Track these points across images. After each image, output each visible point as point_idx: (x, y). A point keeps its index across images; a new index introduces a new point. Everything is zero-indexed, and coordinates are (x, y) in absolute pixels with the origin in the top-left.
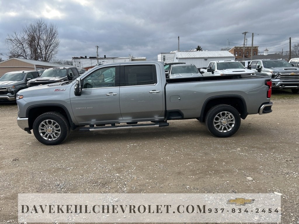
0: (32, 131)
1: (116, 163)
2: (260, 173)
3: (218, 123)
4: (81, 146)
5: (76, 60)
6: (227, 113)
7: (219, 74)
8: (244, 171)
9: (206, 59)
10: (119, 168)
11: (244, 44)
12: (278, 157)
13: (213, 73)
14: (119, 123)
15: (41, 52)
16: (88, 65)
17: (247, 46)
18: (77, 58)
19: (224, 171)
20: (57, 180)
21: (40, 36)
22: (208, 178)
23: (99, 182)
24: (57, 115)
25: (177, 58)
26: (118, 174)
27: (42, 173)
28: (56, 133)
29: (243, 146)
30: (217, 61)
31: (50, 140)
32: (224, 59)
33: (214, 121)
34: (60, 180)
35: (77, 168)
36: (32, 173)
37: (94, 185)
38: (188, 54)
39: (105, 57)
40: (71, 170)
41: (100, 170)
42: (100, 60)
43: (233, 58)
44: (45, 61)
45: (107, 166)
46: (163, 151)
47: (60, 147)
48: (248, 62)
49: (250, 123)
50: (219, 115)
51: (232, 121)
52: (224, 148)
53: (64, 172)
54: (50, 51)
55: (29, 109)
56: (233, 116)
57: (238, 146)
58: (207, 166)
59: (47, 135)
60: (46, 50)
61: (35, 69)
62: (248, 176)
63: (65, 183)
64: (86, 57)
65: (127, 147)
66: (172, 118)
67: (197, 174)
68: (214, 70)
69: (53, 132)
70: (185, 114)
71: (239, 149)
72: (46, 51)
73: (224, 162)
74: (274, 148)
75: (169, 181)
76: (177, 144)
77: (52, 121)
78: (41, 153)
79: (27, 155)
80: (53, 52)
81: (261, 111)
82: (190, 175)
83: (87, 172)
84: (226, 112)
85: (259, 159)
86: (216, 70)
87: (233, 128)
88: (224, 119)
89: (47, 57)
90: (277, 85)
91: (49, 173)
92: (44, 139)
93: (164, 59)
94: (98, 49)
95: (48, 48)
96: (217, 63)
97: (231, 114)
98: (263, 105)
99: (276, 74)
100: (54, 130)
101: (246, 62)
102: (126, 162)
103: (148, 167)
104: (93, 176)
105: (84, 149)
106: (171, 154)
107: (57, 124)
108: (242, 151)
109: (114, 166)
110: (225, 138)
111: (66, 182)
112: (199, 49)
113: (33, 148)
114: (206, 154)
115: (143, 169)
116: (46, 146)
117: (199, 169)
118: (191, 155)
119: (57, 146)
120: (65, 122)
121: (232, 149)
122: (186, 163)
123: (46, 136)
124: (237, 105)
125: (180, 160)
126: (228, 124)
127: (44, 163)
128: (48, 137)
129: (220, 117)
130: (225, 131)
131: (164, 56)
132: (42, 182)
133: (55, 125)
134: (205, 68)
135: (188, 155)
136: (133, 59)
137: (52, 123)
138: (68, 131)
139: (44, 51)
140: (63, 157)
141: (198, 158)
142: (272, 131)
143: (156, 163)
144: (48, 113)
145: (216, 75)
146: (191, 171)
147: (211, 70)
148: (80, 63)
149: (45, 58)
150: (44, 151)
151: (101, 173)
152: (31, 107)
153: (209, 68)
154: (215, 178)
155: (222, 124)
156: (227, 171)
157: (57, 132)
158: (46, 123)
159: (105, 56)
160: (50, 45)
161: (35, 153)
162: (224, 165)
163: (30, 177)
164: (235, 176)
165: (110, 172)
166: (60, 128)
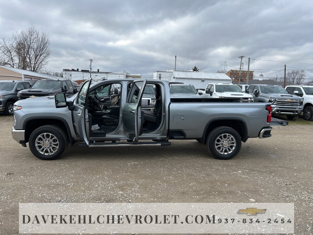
0: (27, 144)
1: (118, 181)
2: (262, 196)
3: (219, 144)
4: (80, 162)
5: (67, 72)
6: (229, 136)
7: (218, 96)
8: (246, 193)
9: (203, 80)
10: (122, 186)
11: (240, 68)
12: (278, 180)
13: (211, 95)
14: (120, 141)
15: (30, 61)
16: (80, 78)
17: (244, 70)
18: (68, 70)
19: (227, 192)
20: (57, 195)
21: (30, 44)
22: (212, 198)
23: (103, 199)
24: (56, 129)
25: (174, 78)
26: (121, 192)
27: (40, 188)
28: (53, 148)
29: (244, 169)
30: (216, 84)
31: (46, 154)
32: (222, 81)
33: (216, 142)
34: (61, 196)
35: (77, 184)
36: (30, 188)
37: (97, 202)
38: (186, 74)
39: (98, 72)
40: (71, 186)
41: (102, 187)
42: (93, 74)
43: (230, 82)
44: (34, 71)
45: (109, 184)
46: (165, 171)
47: (57, 162)
48: (246, 86)
49: (248, 146)
50: (221, 137)
51: (233, 143)
52: (225, 170)
53: (64, 188)
54: (40, 61)
55: (27, 121)
56: (234, 138)
57: (239, 169)
58: (210, 187)
59: (43, 149)
60: (36, 59)
61: (23, 79)
62: (250, 198)
63: (66, 199)
64: (78, 70)
65: (128, 165)
66: (175, 137)
67: (201, 194)
68: (213, 93)
69: (50, 146)
70: (188, 134)
71: (241, 172)
72: (35, 61)
73: (226, 183)
74: (274, 172)
75: (174, 201)
76: (178, 164)
77: (50, 134)
78: (37, 168)
79: (22, 170)
80: (43, 63)
81: (261, 135)
82: (195, 195)
83: (88, 188)
84: (227, 134)
85: (260, 182)
86: (215, 92)
87: (234, 151)
88: (226, 141)
89: (36, 67)
90: (273, 111)
91: (48, 189)
92: (40, 153)
93: (160, 78)
94: (91, 62)
95: (38, 57)
96: (216, 85)
97: (232, 136)
98: (263, 130)
99: (273, 100)
100: (52, 144)
101: (244, 86)
102: (128, 180)
103: (151, 186)
104: (96, 193)
105: (83, 166)
106: (173, 174)
107: (55, 138)
108: (243, 174)
109: (116, 183)
110: (226, 161)
111: (68, 198)
112: (195, 70)
113: (27, 162)
114: (208, 175)
115: (146, 188)
116: (42, 161)
117: (202, 190)
118: (193, 176)
119: (53, 161)
120: (64, 136)
121: (233, 171)
122: (189, 184)
123: (42, 151)
124: (238, 128)
125: (183, 181)
126: (229, 146)
127: (41, 178)
128: (44, 151)
129: (222, 139)
130: (226, 153)
131: (160, 75)
132: (41, 197)
133: (53, 138)
134: (204, 90)
135: (191, 175)
136: (128, 75)
137: (50, 136)
138: (66, 146)
139: (33, 60)
140: (61, 173)
141: (201, 179)
142: (271, 155)
143: (159, 182)
144: (46, 126)
145: (215, 98)
146: (194, 191)
147: (209, 92)
148: (71, 75)
149: (34, 68)
150: (40, 166)
151: (104, 190)
152: (29, 119)
153: (208, 90)
154: (219, 199)
155: (223, 146)
156: (230, 193)
157: (55, 146)
158: (43, 136)
159: (98, 70)
160: (41, 55)
161: (30, 168)
162: (226, 186)
163: (28, 192)
164: (238, 197)
165: (113, 189)
166: (58, 142)
